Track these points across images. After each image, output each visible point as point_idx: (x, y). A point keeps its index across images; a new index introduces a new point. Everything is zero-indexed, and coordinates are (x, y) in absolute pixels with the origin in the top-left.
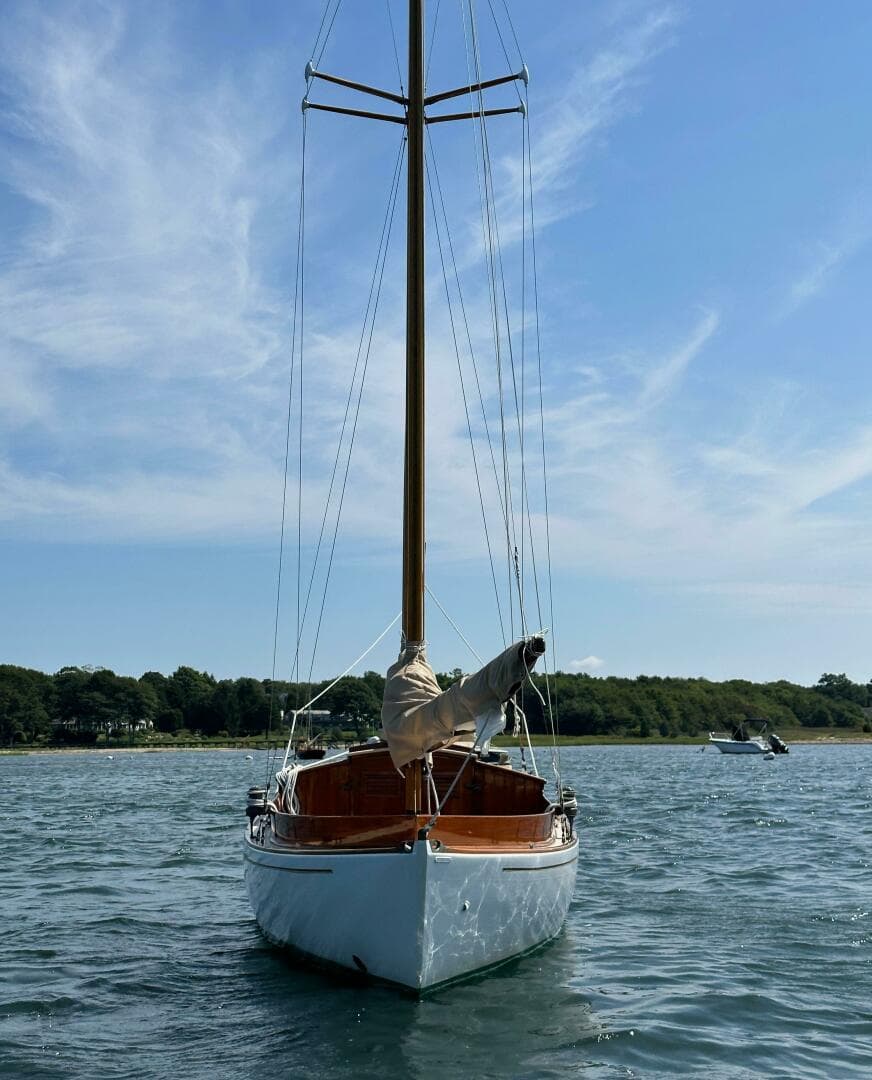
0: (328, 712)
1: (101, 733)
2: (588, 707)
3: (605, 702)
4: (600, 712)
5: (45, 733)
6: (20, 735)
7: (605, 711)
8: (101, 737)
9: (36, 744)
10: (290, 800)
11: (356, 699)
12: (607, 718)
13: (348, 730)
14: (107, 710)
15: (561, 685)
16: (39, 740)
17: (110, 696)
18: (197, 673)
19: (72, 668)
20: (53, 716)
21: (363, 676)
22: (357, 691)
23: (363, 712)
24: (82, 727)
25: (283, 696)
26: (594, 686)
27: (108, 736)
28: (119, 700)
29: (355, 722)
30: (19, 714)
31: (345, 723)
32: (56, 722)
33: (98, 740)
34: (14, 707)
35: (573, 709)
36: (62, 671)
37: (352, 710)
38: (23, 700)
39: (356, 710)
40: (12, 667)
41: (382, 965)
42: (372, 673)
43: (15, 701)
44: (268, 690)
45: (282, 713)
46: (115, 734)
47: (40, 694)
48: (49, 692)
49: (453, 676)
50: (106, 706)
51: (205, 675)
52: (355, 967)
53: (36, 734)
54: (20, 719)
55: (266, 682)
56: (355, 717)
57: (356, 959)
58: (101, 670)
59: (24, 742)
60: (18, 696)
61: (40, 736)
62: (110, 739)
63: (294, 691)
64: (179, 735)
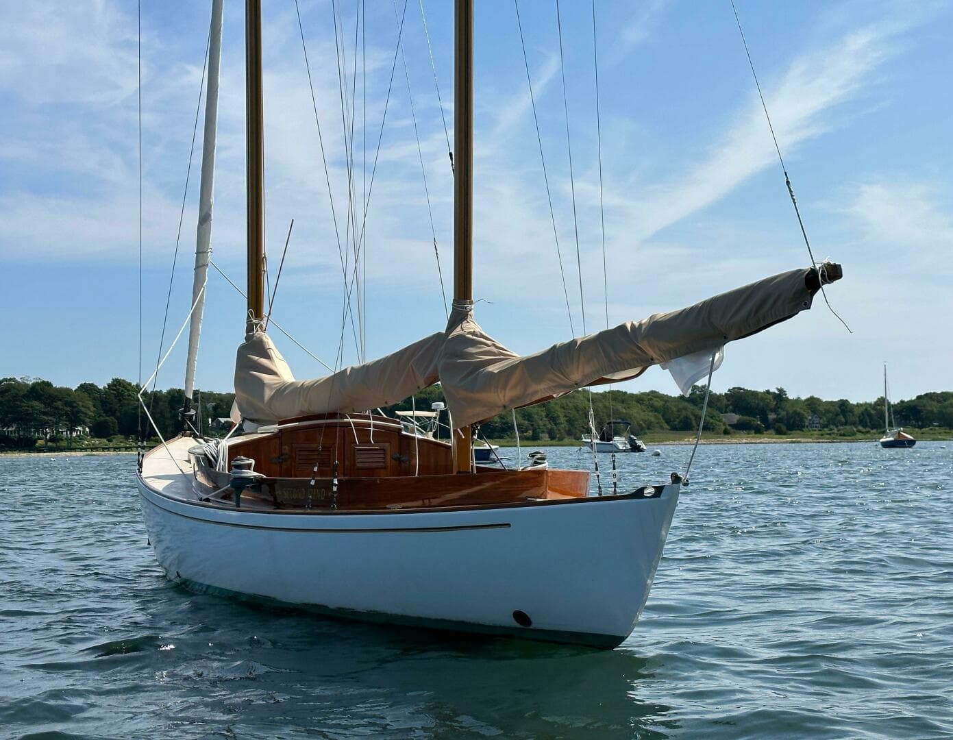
1: (39, 438)
8: (40, 442)
12: (502, 424)
14: (46, 418)
17: (48, 405)
18: (130, 384)
19: (10, 380)
24: (21, 433)
25: (210, 405)
27: (47, 441)
28: (56, 408)
33: (37, 444)
45: (210, 420)
46: (53, 439)
50: (45, 414)
51: (137, 386)
62: (50, 444)
63: (221, 400)
64: (114, 441)
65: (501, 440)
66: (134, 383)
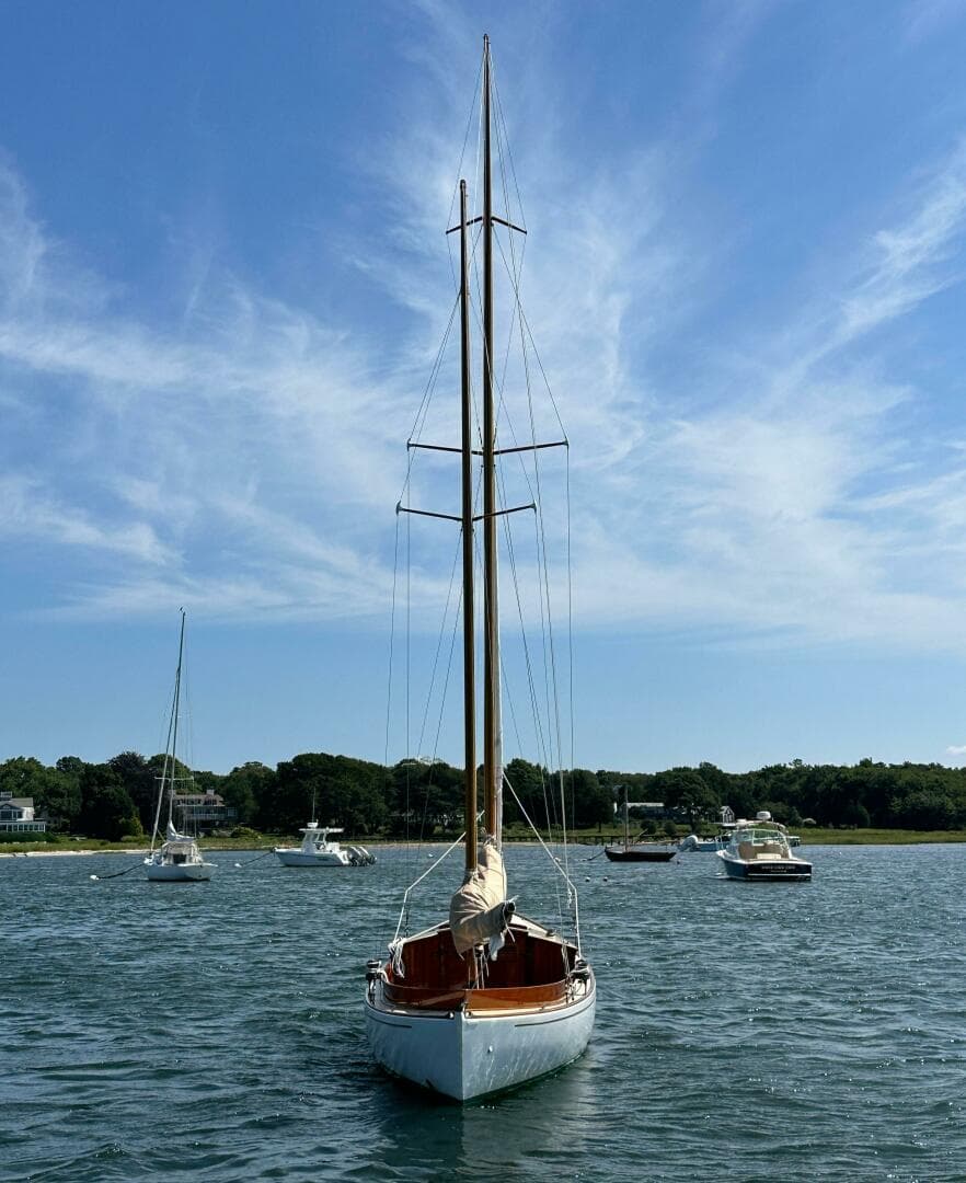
0: (661, 805)
1: (437, 825)
2: (937, 800)
3: (958, 795)
4: (951, 805)
5: (386, 824)
6: (362, 826)
7: (956, 805)
8: (438, 829)
9: (376, 836)
10: (398, 964)
11: (689, 792)
12: (959, 812)
13: (682, 823)
14: (443, 802)
15: (908, 778)
16: (379, 832)
17: (444, 788)
18: (530, 765)
19: (411, 761)
20: (393, 808)
21: (698, 767)
22: (691, 783)
23: (697, 804)
24: (419, 819)
25: (616, 788)
26: (945, 778)
27: (445, 828)
28: (454, 792)
29: (689, 814)
30: (361, 807)
31: (679, 816)
32: (396, 814)
33: (435, 832)
34: (356, 799)
35: (922, 803)
36: (402, 763)
37: (685, 803)
38: (364, 793)
39: (690, 802)
40: (354, 760)
41: (445, 1087)
42: (707, 764)
43: (356, 794)
44: (601, 782)
45: (615, 805)
46: (451, 826)
47: (379, 787)
48: (388, 785)
49: (792, 767)
50: (442, 798)
51: (538, 767)
52: (426, 1085)
53: (377, 827)
54: (361, 812)
55: (601, 773)
56: (689, 810)
57: (427, 1081)
58: (436, 762)
59: (366, 834)
60: (360, 790)
61: (381, 828)
62: (447, 831)
63: (629, 782)
64: (513, 828)
65: (958, 832)
66: (534, 764)
